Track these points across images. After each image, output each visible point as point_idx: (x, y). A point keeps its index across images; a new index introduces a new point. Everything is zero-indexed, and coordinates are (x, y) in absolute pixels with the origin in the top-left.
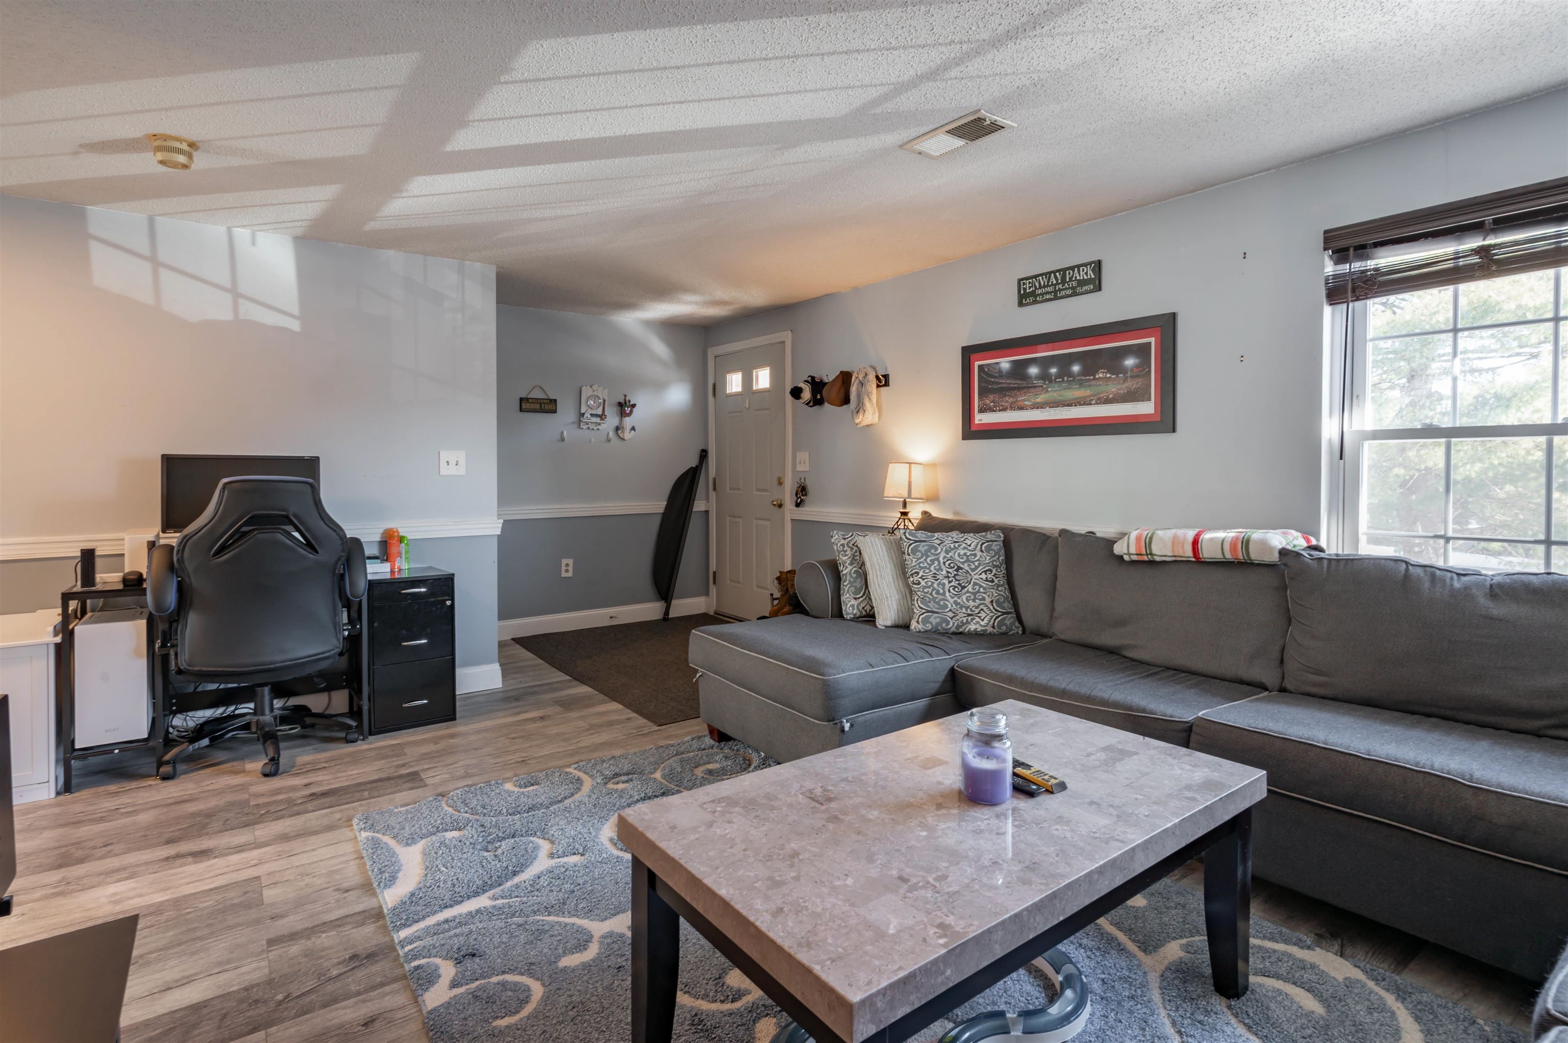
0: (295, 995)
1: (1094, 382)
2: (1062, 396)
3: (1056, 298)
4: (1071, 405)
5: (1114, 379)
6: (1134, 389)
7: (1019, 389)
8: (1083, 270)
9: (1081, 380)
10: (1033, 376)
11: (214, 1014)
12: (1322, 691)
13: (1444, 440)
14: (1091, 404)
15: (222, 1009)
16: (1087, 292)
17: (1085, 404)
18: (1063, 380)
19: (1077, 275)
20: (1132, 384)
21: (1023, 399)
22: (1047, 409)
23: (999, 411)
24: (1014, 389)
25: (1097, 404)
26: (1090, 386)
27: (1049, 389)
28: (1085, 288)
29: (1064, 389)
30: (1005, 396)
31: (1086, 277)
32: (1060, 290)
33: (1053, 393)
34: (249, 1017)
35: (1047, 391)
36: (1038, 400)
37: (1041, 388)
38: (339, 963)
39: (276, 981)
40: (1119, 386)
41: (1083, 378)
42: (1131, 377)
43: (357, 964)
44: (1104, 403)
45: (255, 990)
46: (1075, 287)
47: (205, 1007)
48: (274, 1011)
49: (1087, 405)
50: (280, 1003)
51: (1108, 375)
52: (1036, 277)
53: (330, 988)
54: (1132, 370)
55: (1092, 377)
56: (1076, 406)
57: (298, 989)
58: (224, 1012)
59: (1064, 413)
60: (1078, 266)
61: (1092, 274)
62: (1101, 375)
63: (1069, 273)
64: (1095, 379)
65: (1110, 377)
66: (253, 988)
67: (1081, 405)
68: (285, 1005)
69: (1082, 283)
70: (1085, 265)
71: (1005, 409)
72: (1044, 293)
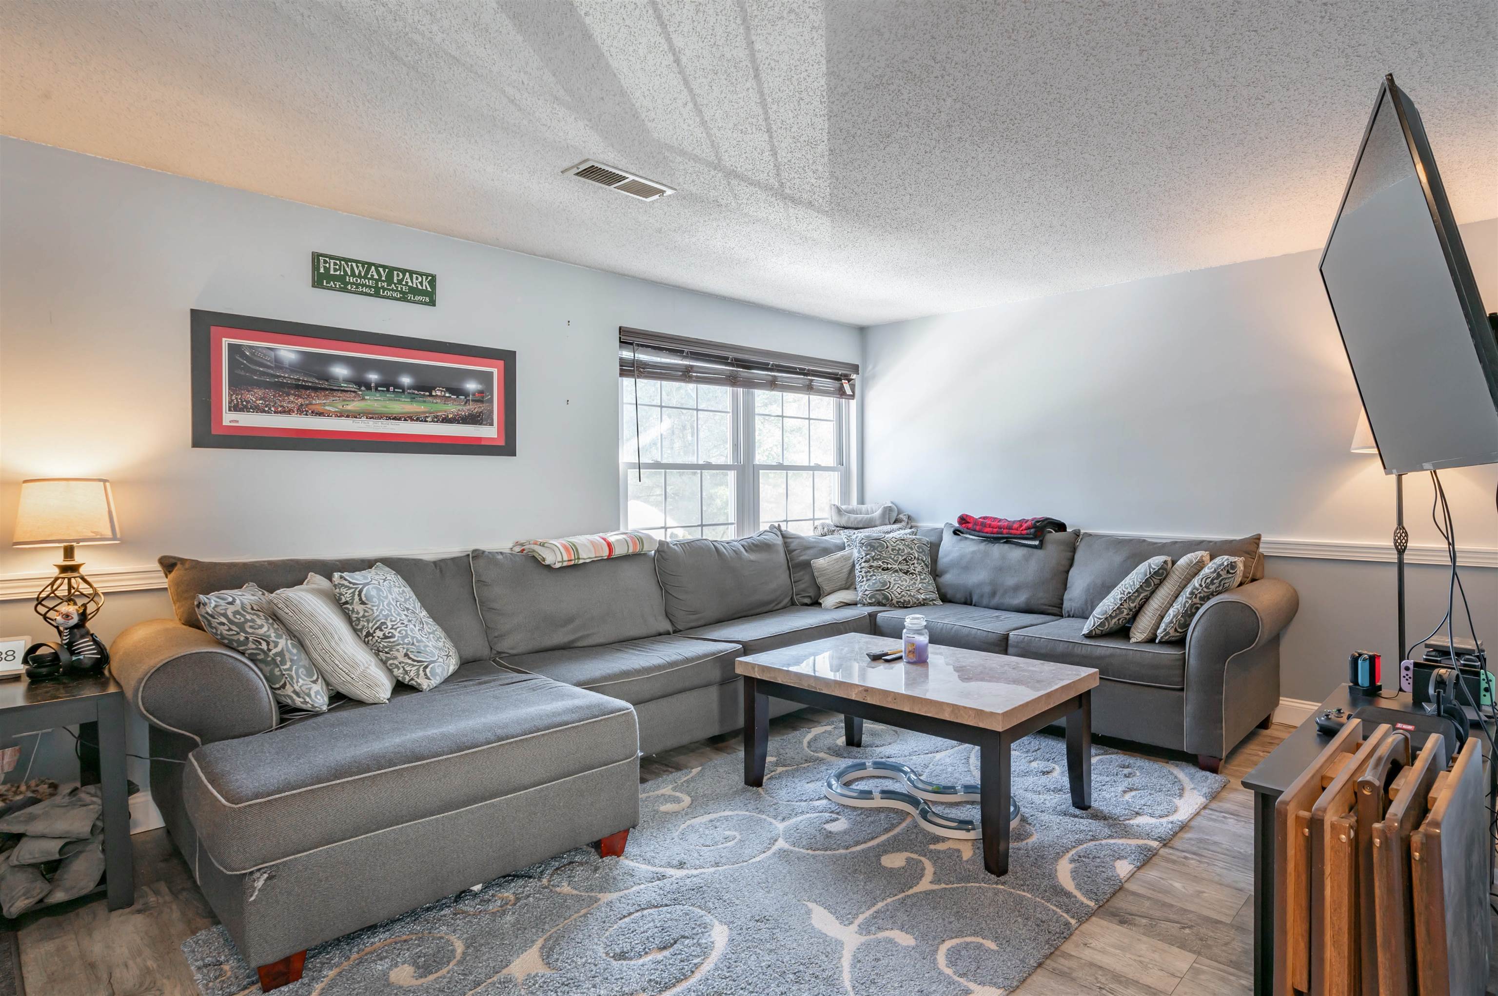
0: (1179, 925)
1: (430, 399)
2: (385, 407)
3: (377, 295)
4: (399, 419)
5: (454, 400)
6: (477, 413)
7: (315, 389)
8: (417, 279)
9: (414, 394)
10: (341, 378)
11: (1230, 952)
12: (699, 623)
13: (663, 470)
14: (427, 421)
15: (1224, 951)
16: (420, 303)
17: (418, 420)
18: (388, 390)
19: (409, 280)
20: (473, 408)
21: (318, 402)
22: (364, 419)
23: (275, 412)
24: (307, 388)
25: (433, 421)
26: (425, 402)
27: (367, 397)
28: (417, 298)
29: (389, 400)
30: (288, 395)
31: (420, 287)
32: (384, 289)
33: (374, 402)
34: (1213, 932)
35: (363, 399)
36: (349, 407)
37: (354, 394)
38: (1135, 925)
39: (1178, 945)
40: (460, 408)
41: (416, 392)
42: (473, 401)
43: (1127, 916)
44: (442, 422)
45: (1195, 949)
46: (407, 293)
47: (1231, 961)
48: (1198, 924)
49: (422, 421)
50: (1190, 927)
51: (447, 395)
52: (347, 261)
53: (1157, 914)
54: (474, 395)
55: (427, 394)
56: (405, 420)
57: (1173, 927)
58: (1224, 948)
59: (390, 426)
60: (411, 273)
61: (428, 287)
62: (439, 393)
63: (398, 275)
64: (431, 395)
65: (450, 397)
66: (1195, 951)
67: (412, 420)
68: (1190, 924)
69: (414, 291)
70: (421, 274)
71: (289, 412)
72: (359, 284)
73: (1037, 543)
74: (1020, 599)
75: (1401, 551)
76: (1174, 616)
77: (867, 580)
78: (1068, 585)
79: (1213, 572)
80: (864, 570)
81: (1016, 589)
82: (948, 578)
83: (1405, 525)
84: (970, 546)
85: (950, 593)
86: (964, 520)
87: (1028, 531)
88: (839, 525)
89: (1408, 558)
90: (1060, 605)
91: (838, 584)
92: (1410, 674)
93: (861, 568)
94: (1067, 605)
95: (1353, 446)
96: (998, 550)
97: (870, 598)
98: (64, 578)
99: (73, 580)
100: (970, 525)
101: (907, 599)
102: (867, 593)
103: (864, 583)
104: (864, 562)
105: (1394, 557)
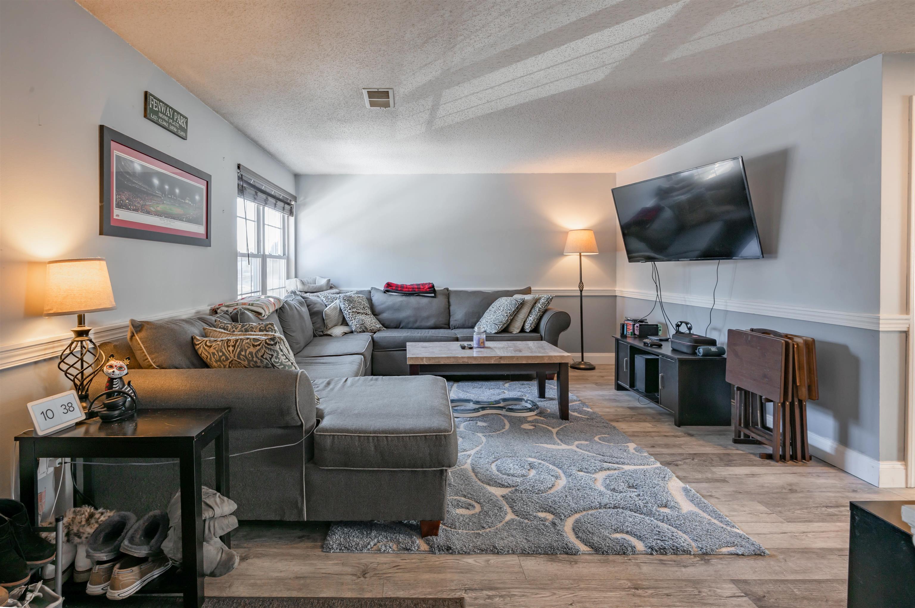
73: (433, 295)
74: (431, 323)
75: (581, 291)
76: (533, 320)
77: (354, 319)
78: (451, 314)
79: (546, 301)
80: (350, 314)
81: (428, 318)
82: (385, 316)
83: (583, 281)
84: (396, 299)
85: (387, 323)
86: (389, 285)
87: (430, 289)
88: (302, 291)
89: (583, 294)
90: (449, 324)
91: (334, 323)
92: (638, 328)
93: (349, 313)
94: (452, 323)
95: (565, 252)
96: (413, 300)
97: (360, 329)
98: (78, 341)
99: (84, 343)
100: (394, 288)
101: (373, 328)
102: (357, 326)
103: (353, 321)
104: (349, 310)
105: (579, 294)
